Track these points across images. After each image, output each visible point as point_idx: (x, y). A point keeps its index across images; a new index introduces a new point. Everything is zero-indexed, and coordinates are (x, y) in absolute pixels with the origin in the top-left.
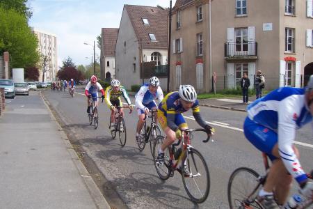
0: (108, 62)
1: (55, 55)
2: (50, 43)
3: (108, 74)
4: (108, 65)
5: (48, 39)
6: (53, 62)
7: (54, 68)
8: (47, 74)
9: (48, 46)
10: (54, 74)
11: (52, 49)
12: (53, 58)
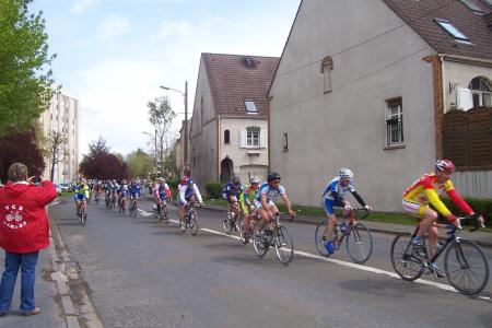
0: (227, 133)
1: (75, 132)
2: (67, 110)
3: (227, 163)
4: (227, 140)
5: (62, 103)
6: (71, 146)
7: (72, 157)
8: (60, 167)
9: (62, 115)
10: (73, 169)
11: (70, 121)
12: (71, 138)
